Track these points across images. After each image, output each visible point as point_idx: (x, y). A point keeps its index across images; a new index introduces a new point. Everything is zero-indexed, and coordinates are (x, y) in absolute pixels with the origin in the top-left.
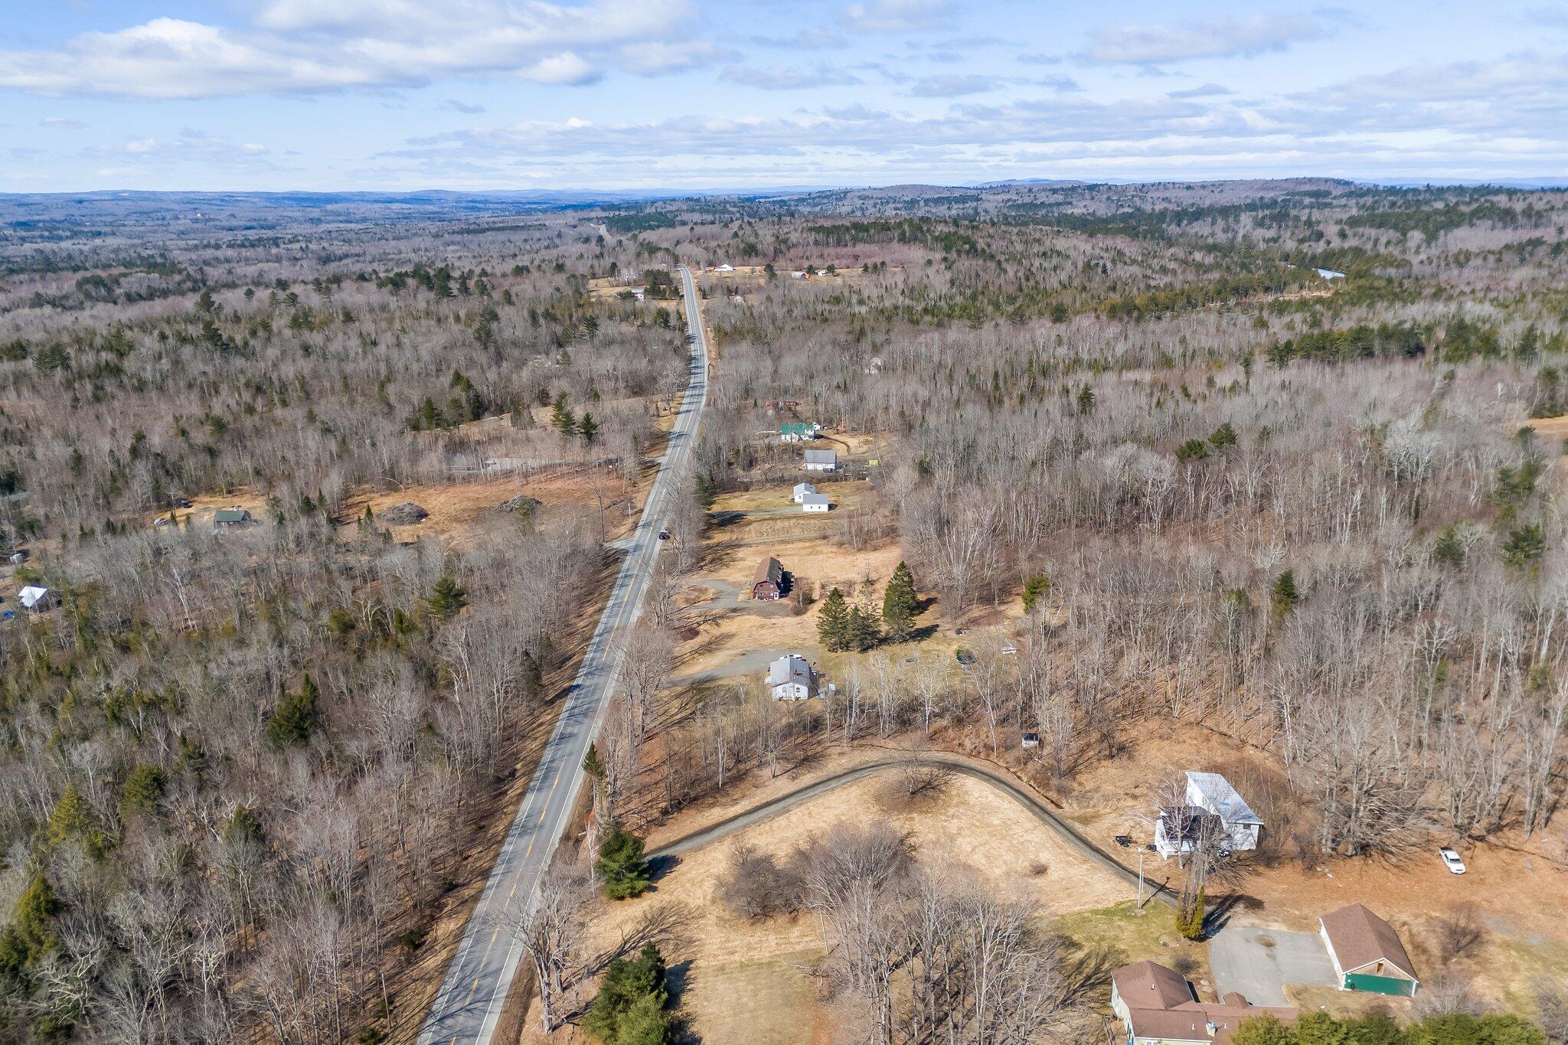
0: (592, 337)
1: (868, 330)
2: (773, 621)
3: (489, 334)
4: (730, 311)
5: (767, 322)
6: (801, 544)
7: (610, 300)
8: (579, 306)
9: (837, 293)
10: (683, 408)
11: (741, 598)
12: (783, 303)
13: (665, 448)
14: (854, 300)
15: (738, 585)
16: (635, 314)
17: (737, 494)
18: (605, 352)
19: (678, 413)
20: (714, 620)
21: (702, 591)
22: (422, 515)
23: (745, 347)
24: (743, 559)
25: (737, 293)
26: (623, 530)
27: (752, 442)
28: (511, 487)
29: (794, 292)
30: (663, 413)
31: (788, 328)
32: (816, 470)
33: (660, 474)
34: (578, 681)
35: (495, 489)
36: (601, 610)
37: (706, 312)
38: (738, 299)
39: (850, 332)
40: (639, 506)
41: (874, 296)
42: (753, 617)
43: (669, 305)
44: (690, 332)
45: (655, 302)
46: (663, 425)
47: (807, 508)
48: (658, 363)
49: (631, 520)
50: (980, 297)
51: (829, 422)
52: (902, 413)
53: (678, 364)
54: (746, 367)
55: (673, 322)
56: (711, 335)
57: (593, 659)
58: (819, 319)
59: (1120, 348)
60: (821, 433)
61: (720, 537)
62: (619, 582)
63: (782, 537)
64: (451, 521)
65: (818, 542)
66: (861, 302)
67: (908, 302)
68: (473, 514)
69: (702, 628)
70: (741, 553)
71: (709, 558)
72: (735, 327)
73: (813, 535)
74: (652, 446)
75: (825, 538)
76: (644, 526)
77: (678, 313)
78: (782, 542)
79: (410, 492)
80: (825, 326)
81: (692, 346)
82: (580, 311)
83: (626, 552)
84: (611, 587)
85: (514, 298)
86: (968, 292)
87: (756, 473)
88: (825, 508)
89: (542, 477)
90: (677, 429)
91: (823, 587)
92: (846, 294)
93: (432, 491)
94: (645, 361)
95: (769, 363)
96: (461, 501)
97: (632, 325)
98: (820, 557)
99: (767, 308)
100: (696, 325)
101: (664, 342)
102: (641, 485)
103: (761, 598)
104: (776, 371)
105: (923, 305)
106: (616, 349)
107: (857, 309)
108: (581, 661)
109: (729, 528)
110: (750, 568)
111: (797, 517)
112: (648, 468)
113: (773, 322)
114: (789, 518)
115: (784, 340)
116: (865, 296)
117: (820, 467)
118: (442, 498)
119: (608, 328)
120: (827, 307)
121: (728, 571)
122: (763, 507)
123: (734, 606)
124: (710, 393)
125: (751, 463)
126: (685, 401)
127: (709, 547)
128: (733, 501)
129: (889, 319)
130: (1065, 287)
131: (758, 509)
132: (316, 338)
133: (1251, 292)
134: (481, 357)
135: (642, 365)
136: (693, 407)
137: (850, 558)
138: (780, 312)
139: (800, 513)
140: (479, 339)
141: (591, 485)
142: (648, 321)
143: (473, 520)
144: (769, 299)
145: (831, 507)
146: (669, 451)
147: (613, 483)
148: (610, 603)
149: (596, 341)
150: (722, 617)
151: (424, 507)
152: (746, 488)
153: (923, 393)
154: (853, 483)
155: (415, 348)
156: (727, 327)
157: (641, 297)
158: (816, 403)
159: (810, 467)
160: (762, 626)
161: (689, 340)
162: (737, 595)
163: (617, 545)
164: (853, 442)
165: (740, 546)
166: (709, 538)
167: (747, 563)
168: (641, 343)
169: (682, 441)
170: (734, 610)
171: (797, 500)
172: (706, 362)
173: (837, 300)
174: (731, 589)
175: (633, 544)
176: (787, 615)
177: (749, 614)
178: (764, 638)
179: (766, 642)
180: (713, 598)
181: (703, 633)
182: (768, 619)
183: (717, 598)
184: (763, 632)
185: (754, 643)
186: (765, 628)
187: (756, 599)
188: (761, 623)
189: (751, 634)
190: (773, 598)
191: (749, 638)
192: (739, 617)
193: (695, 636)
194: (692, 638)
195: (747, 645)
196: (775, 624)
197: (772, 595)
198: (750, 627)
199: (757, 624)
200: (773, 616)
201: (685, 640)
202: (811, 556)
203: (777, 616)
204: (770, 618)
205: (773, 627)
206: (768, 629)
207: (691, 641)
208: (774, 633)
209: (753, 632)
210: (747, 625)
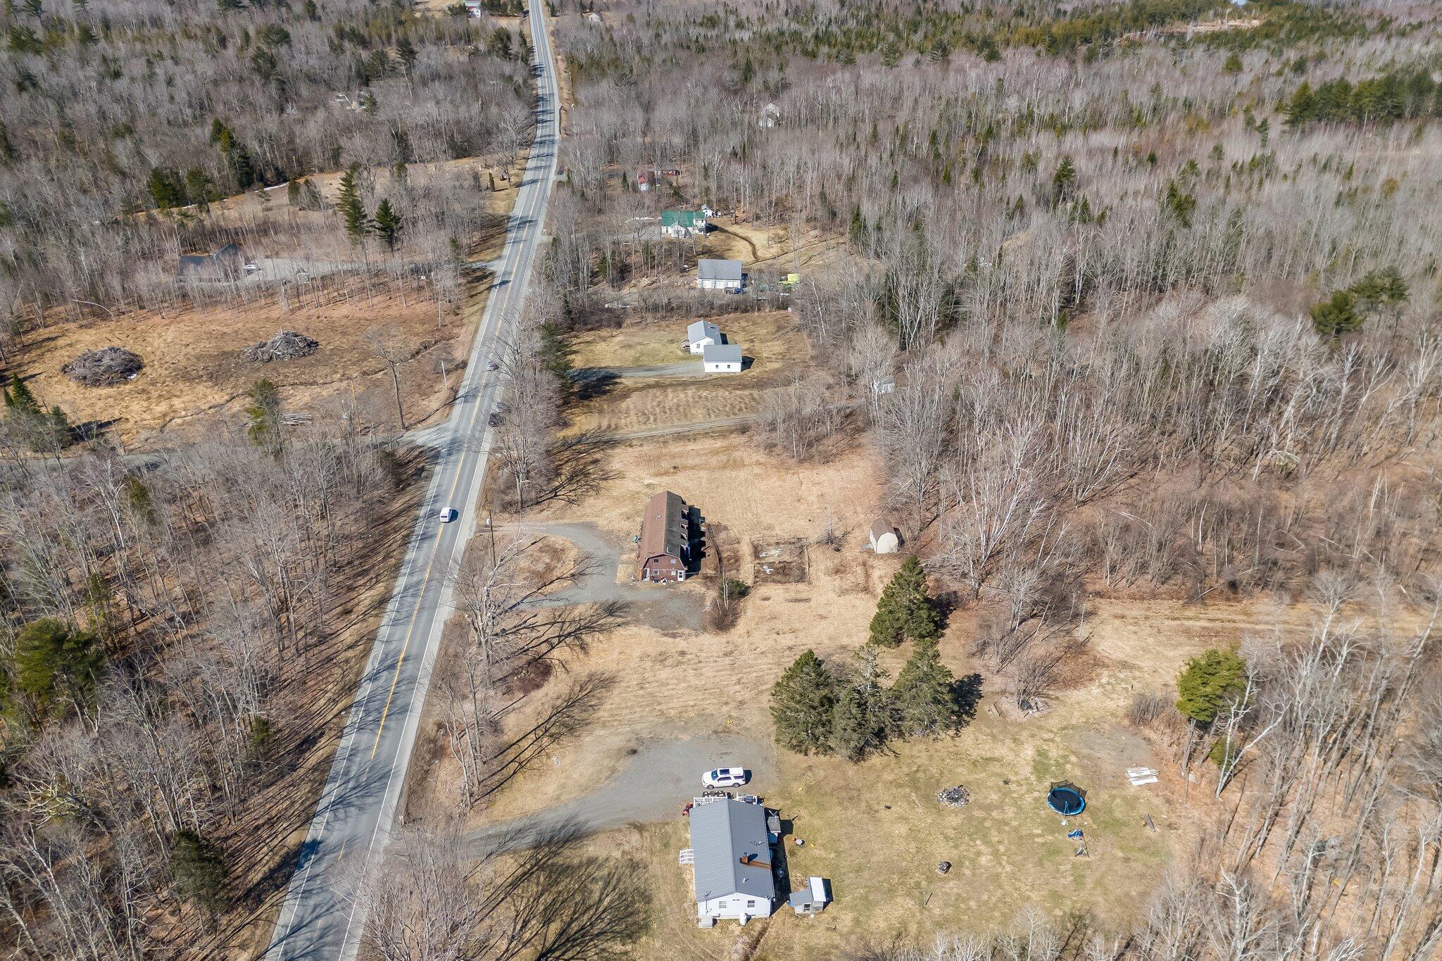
0: (409, 70)
1: (756, 66)
2: (681, 644)
3: (272, 62)
4: (584, 34)
5: (630, 50)
6: (709, 444)
7: (438, 16)
8: (401, 23)
9: (710, 13)
10: (528, 176)
11: (621, 575)
12: (648, 24)
13: (503, 245)
14: (732, 24)
15: (617, 540)
16: (468, 37)
17: (604, 333)
18: (425, 93)
19: (519, 185)
20: (576, 634)
21: (556, 555)
22: (132, 366)
23: (605, 87)
24: (620, 476)
25: (591, 10)
26: (434, 402)
27: (621, 237)
28: (275, 313)
29: (659, 10)
30: (499, 183)
31: (658, 59)
32: (715, 292)
33: (494, 292)
34: (315, 831)
35: (252, 316)
36: (382, 602)
37: (555, 33)
38: (594, 17)
39: (734, 67)
40: (459, 355)
41: (754, 18)
42: (645, 632)
43: (510, 24)
44: (537, 61)
45: (493, 20)
46: (498, 206)
47: (710, 368)
48: (494, 110)
49: (447, 383)
50: (875, 22)
51: (723, 205)
52: (823, 196)
53: (519, 112)
54: (608, 118)
55: (515, 47)
56: (562, 65)
57: (354, 752)
58: (693, 46)
59: (1078, 100)
60: (715, 222)
61: (584, 422)
62: (419, 529)
63: (680, 425)
64: (176, 379)
65: (736, 439)
66: (740, 25)
67: (794, 26)
68: (212, 366)
69: (556, 653)
70: (616, 461)
71: (566, 470)
72: (591, 57)
73: (725, 423)
74: (484, 240)
75: (744, 430)
76: (466, 397)
77: (522, 35)
78: (680, 437)
79: (125, 321)
80: (702, 58)
81: (539, 82)
82: (401, 30)
83: (434, 455)
84: (406, 541)
85: (319, 11)
86: (862, 14)
87: (631, 294)
88: (736, 367)
89: (322, 296)
90: (518, 212)
91: (757, 551)
92: (722, 14)
93: (157, 319)
94: (476, 107)
95: (639, 115)
96: (198, 339)
97: (462, 51)
98: (742, 474)
99: (630, 32)
100: (545, 53)
101: (502, 76)
102: (467, 311)
103: (655, 579)
104: (647, 124)
105: (813, 31)
106: (439, 88)
107: (738, 35)
108: (329, 760)
109: (596, 402)
110: (634, 496)
111: (697, 384)
112: (477, 279)
113: (639, 51)
114: (684, 385)
115: (654, 77)
116: (744, 17)
117: (721, 285)
118: (170, 335)
119: (429, 56)
120: (702, 31)
121: (599, 505)
122: (645, 361)
123: (609, 598)
124: (563, 152)
125: (623, 273)
126: (531, 164)
127: (567, 445)
128: (600, 347)
129: (778, 48)
130: (967, 11)
131: (639, 366)
132: (37, 65)
133: (1168, 20)
134: (261, 95)
135: (470, 112)
136: (540, 175)
137: (791, 480)
138: (646, 36)
139: (699, 376)
140: (258, 70)
141: (394, 311)
142: (482, 47)
143: (211, 377)
144: (631, 18)
145: (747, 363)
146: (507, 251)
147: (422, 308)
148: (401, 582)
149: (416, 74)
150: (590, 628)
151: (138, 350)
152: (616, 320)
153: (846, 164)
154: (770, 314)
155: (170, 82)
156: (582, 58)
157: (477, 12)
158: (706, 176)
159: (708, 285)
160: (662, 658)
161: (535, 72)
162: (614, 566)
163: (423, 437)
164: (760, 237)
166: (567, 425)
167: (628, 485)
168: (473, 78)
169: (524, 233)
170: (611, 611)
171: (693, 349)
172: (557, 105)
173: (712, 22)
175: (448, 437)
176: (705, 629)
177: (637, 622)
178: (667, 693)
179: (673, 712)
180: (573, 575)
181: (559, 670)
182: (671, 640)
183: (580, 574)
184: (664, 674)
185: (651, 711)
186: (667, 663)
187: (647, 579)
188: (659, 649)
189: (644, 679)
190: (675, 579)
191: (641, 692)
192: (621, 630)
193: (544, 680)
194: (538, 686)
195: (638, 715)
196: (683, 653)
197: (673, 573)
198: (641, 659)
199: (653, 651)
200: (680, 631)
201: (526, 692)
202: (727, 472)
203: (687, 631)
204: (674, 636)
205: (679, 663)
206: (672, 666)
207: (537, 695)
208: (684, 679)
209: (646, 675)
210: (635, 654)
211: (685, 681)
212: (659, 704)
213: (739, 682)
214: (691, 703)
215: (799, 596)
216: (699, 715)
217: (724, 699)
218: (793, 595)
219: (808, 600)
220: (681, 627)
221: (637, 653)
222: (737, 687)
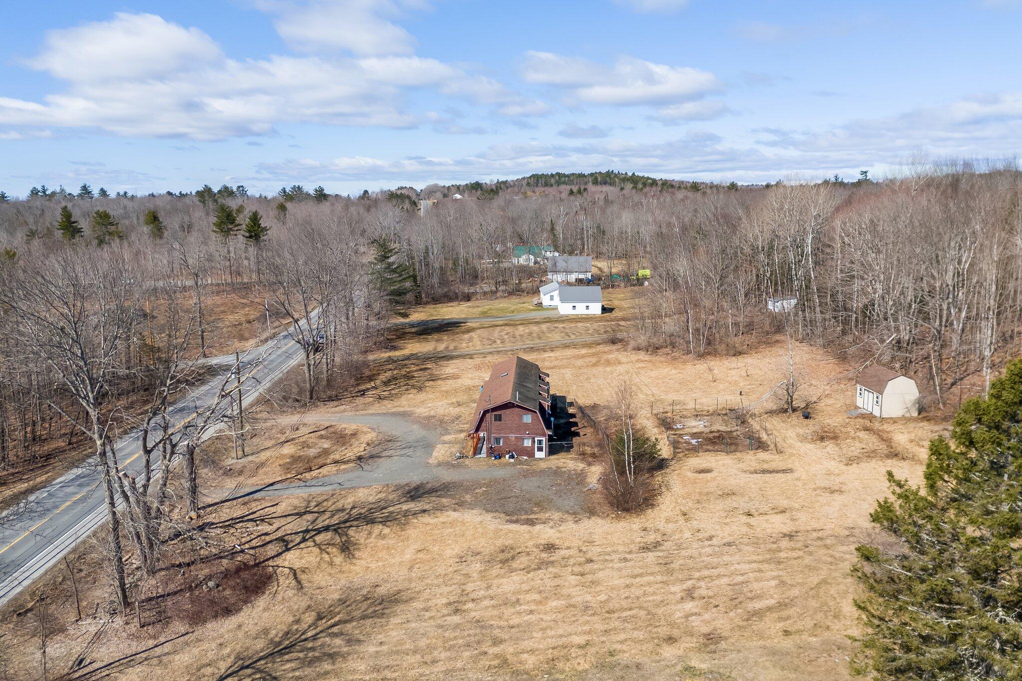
2: (546, 533)
11: (440, 453)
15: (439, 424)
17: (451, 304)
21: (342, 438)
24: (455, 377)
42: (472, 518)
47: (565, 313)
61: (416, 348)
63: (533, 343)
65: (606, 348)
70: (450, 368)
73: (597, 338)
75: (615, 341)
88: (596, 311)
91: (667, 423)
103: (496, 454)
109: (434, 336)
111: (549, 320)
114: (537, 322)
117: (572, 278)
121: (422, 396)
122: (492, 314)
123: (415, 478)
139: (554, 317)
152: (468, 298)
159: (559, 278)
162: (429, 447)
163: (220, 359)
165: (451, 358)
166: (394, 348)
170: (415, 493)
171: (547, 304)
174: (416, 432)
176: (592, 512)
177: (460, 505)
178: (515, 621)
179: (530, 661)
180: (360, 458)
181: (285, 581)
182: (525, 528)
183: (372, 457)
184: (509, 584)
185: (475, 659)
186: (515, 564)
187: (483, 455)
188: (499, 543)
189: (463, 593)
190: (531, 454)
191: (456, 619)
192: (426, 519)
193: (246, 602)
194: (228, 611)
195: (440, 667)
196: (550, 547)
197: (527, 443)
198: (461, 560)
199: (487, 546)
200: (542, 516)
201: (197, 619)
202: (601, 369)
203: (556, 516)
204: (531, 522)
205: (542, 565)
206: (527, 570)
207: (223, 627)
208: (557, 590)
209: (469, 587)
210: (449, 552)
211: (557, 596)
212: (496, 642)
213: (690, 594)
214: (579, 640)
215: (766, 466)
216: (601, 666)
217: (664, 631)
218: (755, 465)
219: (790, 471)
220: (543, 509)
221: (452, 551)
222: (689, 606)
